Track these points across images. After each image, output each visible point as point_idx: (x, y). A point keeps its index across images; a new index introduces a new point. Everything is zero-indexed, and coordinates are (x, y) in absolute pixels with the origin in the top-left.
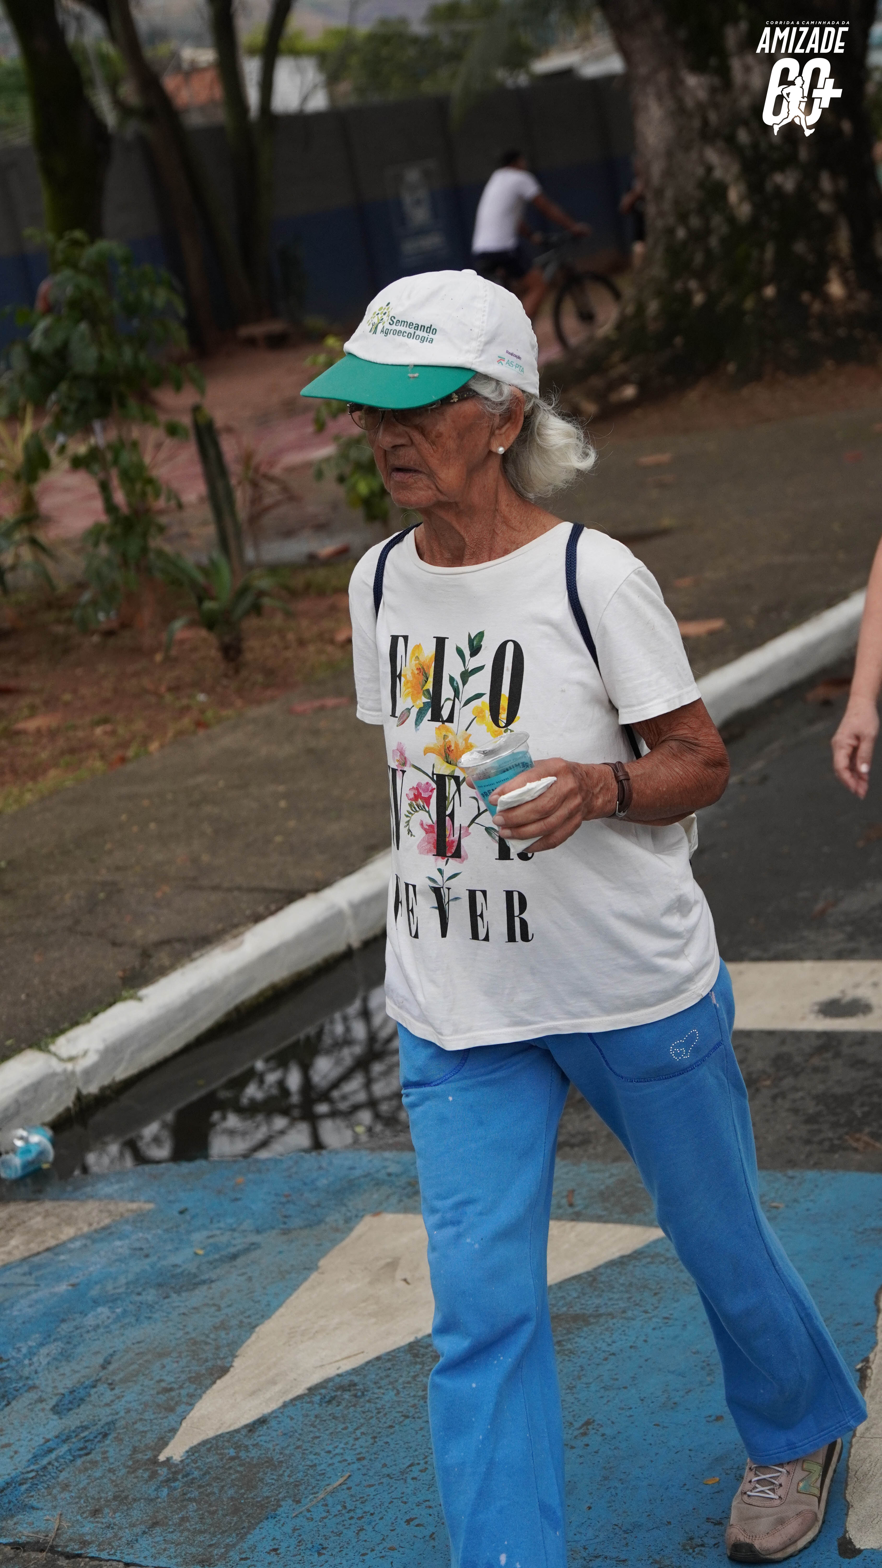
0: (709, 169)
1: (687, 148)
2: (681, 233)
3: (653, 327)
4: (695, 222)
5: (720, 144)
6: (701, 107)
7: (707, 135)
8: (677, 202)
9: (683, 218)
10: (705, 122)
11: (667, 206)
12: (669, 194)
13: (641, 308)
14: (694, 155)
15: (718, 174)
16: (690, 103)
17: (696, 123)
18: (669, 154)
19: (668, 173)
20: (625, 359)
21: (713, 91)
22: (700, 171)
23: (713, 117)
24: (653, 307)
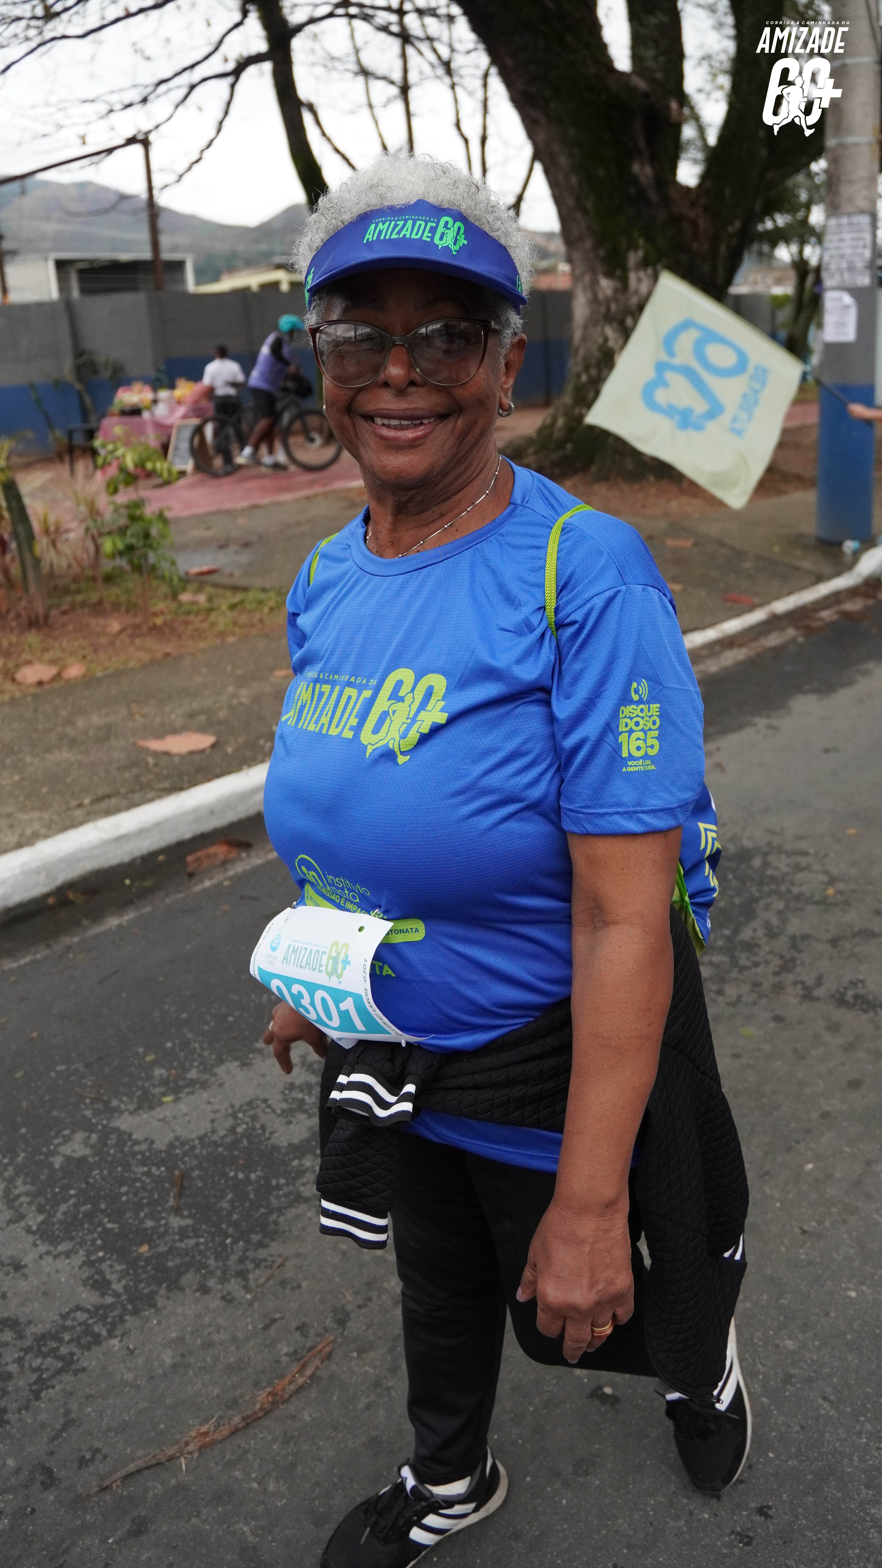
0: (606, 340)
1: (595, 325)
2: (584, 378)
3: (557, 434)
4: (593, 372)
5: (615, 325)
6: (608, 301)
7: (608, 318)
8: (585, 358)
9: (587, 368)
10: (608, 309)
11: (579, 358)
12: (582, 352)
13: (554, 421)
14: (599, 329)
15: (611, 343)
16: (601, 296)
17: (603, 310)
18: (585, 327)
19: (584, 339)
20: (536, 453)
21: (616, 291)
22: (600, 340)
23: (613, 307)
24: (561, 422)
